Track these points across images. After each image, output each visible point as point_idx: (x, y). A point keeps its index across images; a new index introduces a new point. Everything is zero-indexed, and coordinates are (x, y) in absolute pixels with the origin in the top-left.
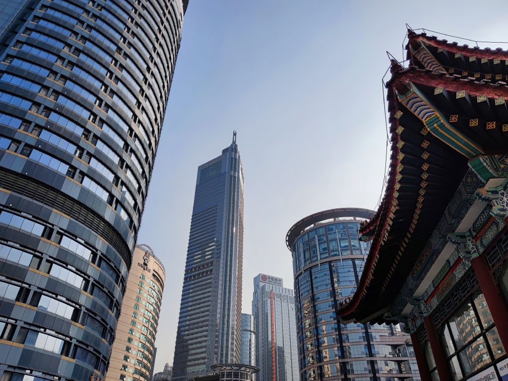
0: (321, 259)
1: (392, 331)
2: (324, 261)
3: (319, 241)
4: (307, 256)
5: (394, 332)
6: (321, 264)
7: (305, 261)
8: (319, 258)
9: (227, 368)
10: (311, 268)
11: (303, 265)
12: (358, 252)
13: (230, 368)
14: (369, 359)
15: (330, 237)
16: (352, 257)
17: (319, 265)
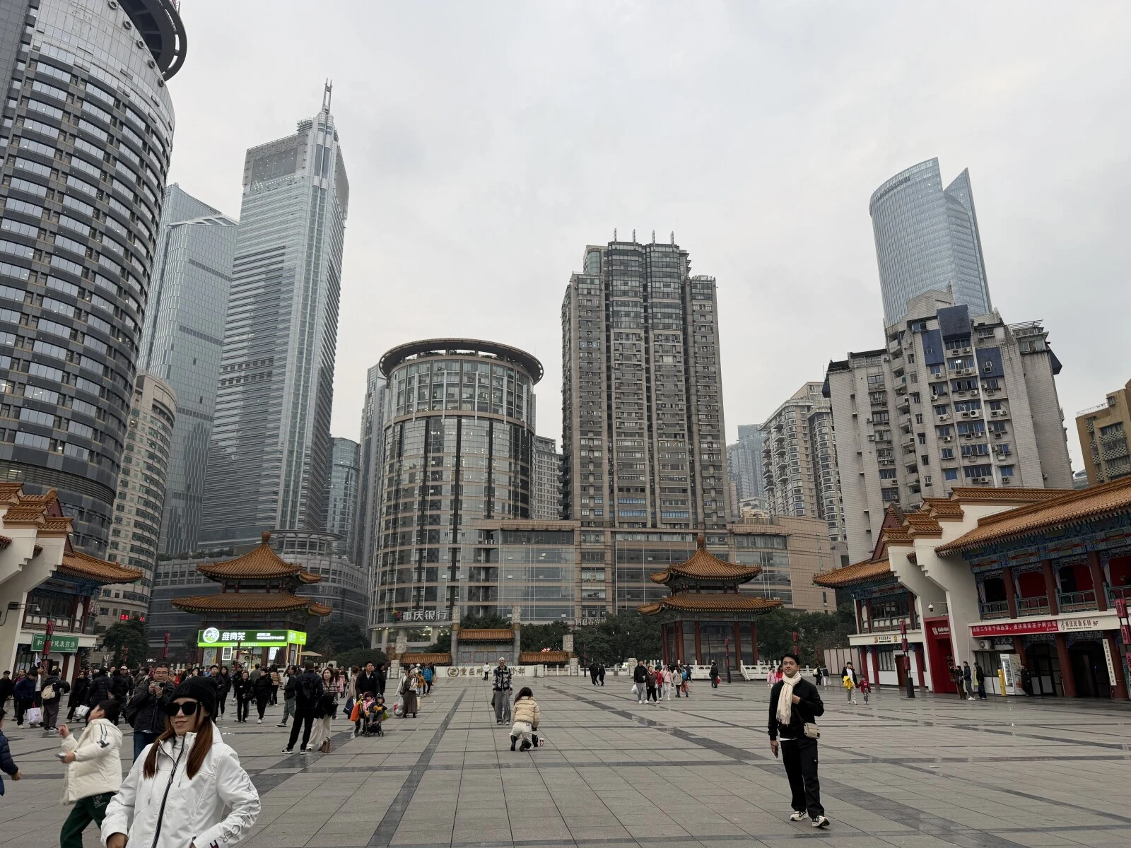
0: (418, 411)
1: (489, 513)
2: (420, 414)
3: (420, 383)
4: (402, 402)
5: (492, 514)
6: (416, 418)
7: (398, 409)
8: (415, 409)
9: (289, 535)
10: (403, 421)
11: (394, 414)
12: (469, 406)
13: (293, 535)
14: (452, 546)
15: (436, 380)
16: (460, 413)
17: (414, 419)
